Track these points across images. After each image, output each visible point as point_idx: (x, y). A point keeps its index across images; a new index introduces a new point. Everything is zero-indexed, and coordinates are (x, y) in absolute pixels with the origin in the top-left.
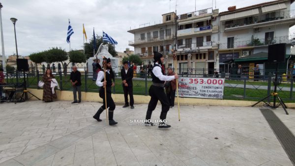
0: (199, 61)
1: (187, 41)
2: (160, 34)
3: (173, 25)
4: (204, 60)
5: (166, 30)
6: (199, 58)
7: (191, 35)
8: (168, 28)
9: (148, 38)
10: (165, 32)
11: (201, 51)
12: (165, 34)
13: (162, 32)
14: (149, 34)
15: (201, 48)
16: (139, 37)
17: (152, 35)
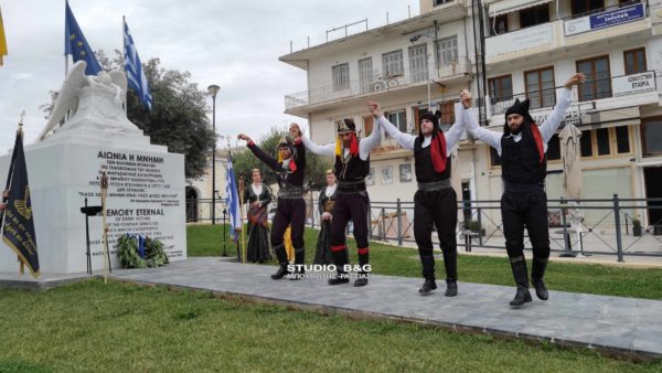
0: (596, 161)
1: (533, 79)
2: (412, 62)
3: (464, 18)
4: (624, 159)
5: (436, 42)
6: (595, 149)
7: (551, 53)
8: (443, 34)
9: (362, 78)
10: (431, 50)
11: (603, 117)
12: (432, 59)
13: (418, 50)
14: (365, 62)
15: (602, 104)
16: (326, 76)
17: (378, 66)
